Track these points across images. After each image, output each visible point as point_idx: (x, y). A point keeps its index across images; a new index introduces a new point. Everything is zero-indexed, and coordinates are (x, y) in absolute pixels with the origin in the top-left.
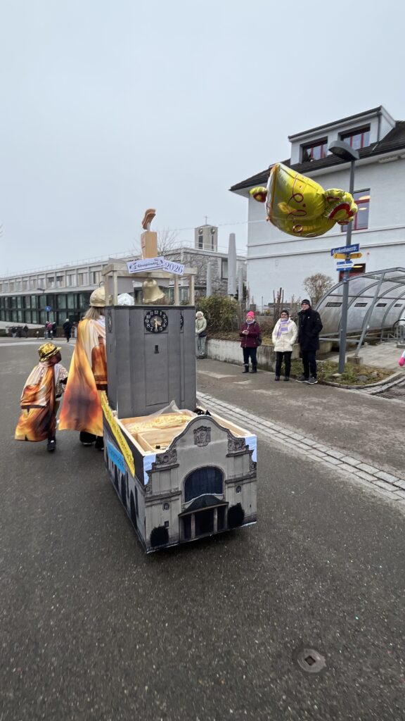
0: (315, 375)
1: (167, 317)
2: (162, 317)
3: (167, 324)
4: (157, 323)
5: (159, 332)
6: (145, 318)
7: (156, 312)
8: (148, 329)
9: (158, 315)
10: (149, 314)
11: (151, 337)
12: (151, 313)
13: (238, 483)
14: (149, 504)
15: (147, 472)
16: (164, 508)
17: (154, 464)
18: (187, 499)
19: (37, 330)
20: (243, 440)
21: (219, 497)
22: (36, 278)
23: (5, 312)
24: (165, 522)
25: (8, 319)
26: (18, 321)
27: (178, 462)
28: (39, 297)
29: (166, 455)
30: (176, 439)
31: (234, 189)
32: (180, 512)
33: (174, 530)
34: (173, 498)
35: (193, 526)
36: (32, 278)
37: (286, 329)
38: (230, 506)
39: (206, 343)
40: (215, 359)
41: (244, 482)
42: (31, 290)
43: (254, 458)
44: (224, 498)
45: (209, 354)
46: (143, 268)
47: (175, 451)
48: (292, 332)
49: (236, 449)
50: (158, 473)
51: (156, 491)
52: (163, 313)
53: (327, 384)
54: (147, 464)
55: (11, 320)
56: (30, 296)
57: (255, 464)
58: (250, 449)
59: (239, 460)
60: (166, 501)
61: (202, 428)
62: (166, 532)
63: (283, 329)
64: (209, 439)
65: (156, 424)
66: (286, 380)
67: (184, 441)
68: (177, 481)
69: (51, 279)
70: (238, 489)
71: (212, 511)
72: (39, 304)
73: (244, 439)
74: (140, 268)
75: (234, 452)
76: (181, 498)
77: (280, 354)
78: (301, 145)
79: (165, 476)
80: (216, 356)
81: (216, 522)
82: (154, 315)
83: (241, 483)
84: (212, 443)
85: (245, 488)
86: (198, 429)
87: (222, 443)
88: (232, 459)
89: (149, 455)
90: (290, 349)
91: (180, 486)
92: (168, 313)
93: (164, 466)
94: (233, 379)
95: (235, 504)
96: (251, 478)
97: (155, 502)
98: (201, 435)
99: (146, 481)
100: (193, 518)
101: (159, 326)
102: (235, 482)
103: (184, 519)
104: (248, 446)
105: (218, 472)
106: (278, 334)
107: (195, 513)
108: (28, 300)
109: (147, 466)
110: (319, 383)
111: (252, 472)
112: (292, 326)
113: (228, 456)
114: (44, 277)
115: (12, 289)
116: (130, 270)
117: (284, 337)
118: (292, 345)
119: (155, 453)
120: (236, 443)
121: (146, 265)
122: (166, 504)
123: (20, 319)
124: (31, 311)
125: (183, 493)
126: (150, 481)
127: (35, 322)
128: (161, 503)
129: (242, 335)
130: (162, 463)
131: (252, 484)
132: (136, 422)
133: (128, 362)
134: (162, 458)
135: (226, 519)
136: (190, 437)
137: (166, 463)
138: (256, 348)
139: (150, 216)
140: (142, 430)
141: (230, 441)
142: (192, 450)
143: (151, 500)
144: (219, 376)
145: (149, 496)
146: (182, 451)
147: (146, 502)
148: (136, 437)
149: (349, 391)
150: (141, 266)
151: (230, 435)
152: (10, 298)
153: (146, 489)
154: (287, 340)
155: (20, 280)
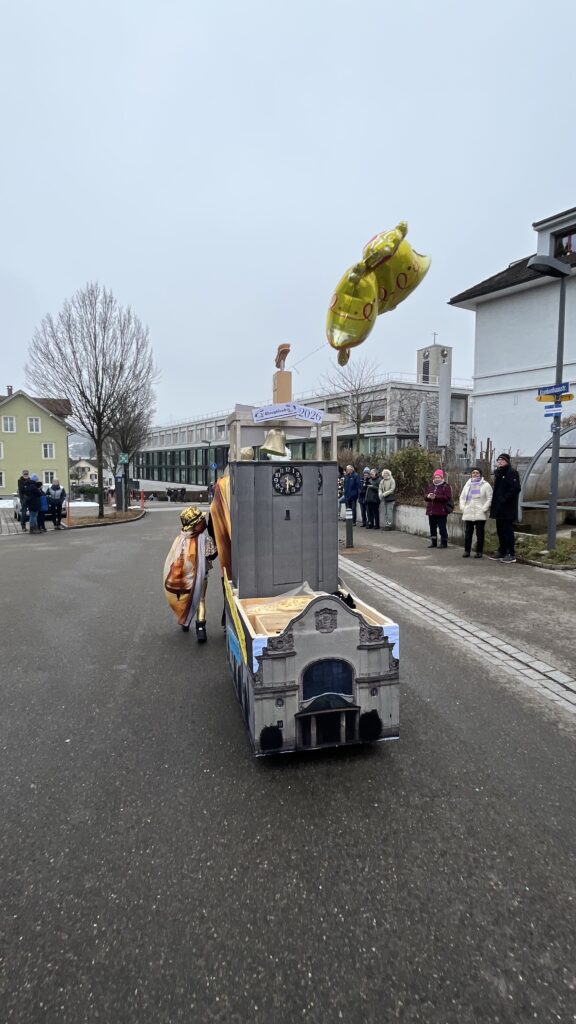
0: (513, 553)
1: (301, 476)
2: (294, 475)
3: (301, 484)
4: (289, 482)
5: (291, 494)
6: (274, 477)
7: (288, 469)
8: (278, 490)
9: (290, 473)
10: (278, 471)
11: (280, 500)
12: (282, 471)
13: (374, 684)
14: (259, 697)
15: (257, 658)
16: (277, 704)
17: (265, 649)
18: (306, 697)
19: (202, 492)
20: (380, 630)
21: (348, 699)
22: (203, 426)
23: (166, 470)
24: (278, 722)
25: (169, 479)
26: (180, 482)
27: (295, 649)
28: (206, 450)
29: (280, 640)
30: (293, 622)
31: (454, 301)
32: (297, 711)
33: (290, 733)
34: (288, 694)
35: (314, 731)
36: (199, 427)
37: (478, 492)
38: (362, 712)
39: (395, 510)
40: (405, 532)
41: (382, 683)
42: (196, 443)
43: (396, 653)
44: (354, 701)
45: (397, 524)
46: (271, 415)
47: (291, 636)
48: (485, 496)
49: (370, 640)
50: (270, 661)
51: (267, 682)
52: (296, 471)
53: (528, 563)
54: (257, 648)
55: (173, 480)
56: (196, 450)
57: (397, 662)
58: (390, 641)
59: (374, 655)
60: (280, 695)
61: (326, 610)
62: (279, 734)
63: (474, 492)
64: (334, 624)
65: (283, 607)
66: (478, 557)
67: (302, 624)
68: (292, 673)
69: (221, 428)
70: (374, 692)
71: (337, 716)
72: (206, 460)
73: (382, 628)
74: (268, 416)
75: (367, 643)
76: (299, 694)
77: (470, 525)
78: (552, 234)
79: (278, 665)
80: (405, 527)
81: (343, 730)
82: (285, 473)
83: (377, 684)
84: (338, 630)
85: (383, 691)
86: (322, 611)
87: (352, 632)
88: (364, 652)
89: (260, 639)
90: (483, 518)
91: (296, 678)
92: (303, 470)
93: (277, 653)
94: (411, 554)
95: (369, 710)
96: (392, 678)
97: (266, 696)
98: (325, 619)
99: (255, 669)
100: (313, 720)
101: (290, 487)
102: (368, 682)
103: (303, 720)
104: (387, 638)
105: (346, 667)
106: (468, 498)
107: (317, 716)
108: (193, 454)
109: (257, 652)
110: (519, 561)
111: (393, 672)
112: (486, 487)
113: (359, 648)
114: (213, 425)
115: (175, 441)
116: (255, 419)
117: (474, 502)
118: (486, 513)
119: (267, 637)
120: (371, 633)
121: (275, 413)
122: (279, 699)
123: (183, 480)
124: (197, 468)
125: (301, 689)
126: (260, 669)
127: (200, 482)
128: (273, 698)
129: (428, 500)
130: (275, 649)
131: (392, 687)
132: (259, 603)
133: (252, 529)
134: (275, 643)
135: (357, 728)
136: (311, 620)
137: (280, 648)
138: (446, 516)
139: (283, 352)
140: (263, 612)
141: (362, 630)
142: (313, 637)
143: (261, 692)
144: (394, 550)
145: (259, 687)
146: (300, 636)
147: (255, 694)
148: (253, 620)
149: (552, 571)
150: (270, 413)
151: (362, 621)
152: (173, 453)
153: (256, 678)
154: (479, 506)
155: (185, 429)
